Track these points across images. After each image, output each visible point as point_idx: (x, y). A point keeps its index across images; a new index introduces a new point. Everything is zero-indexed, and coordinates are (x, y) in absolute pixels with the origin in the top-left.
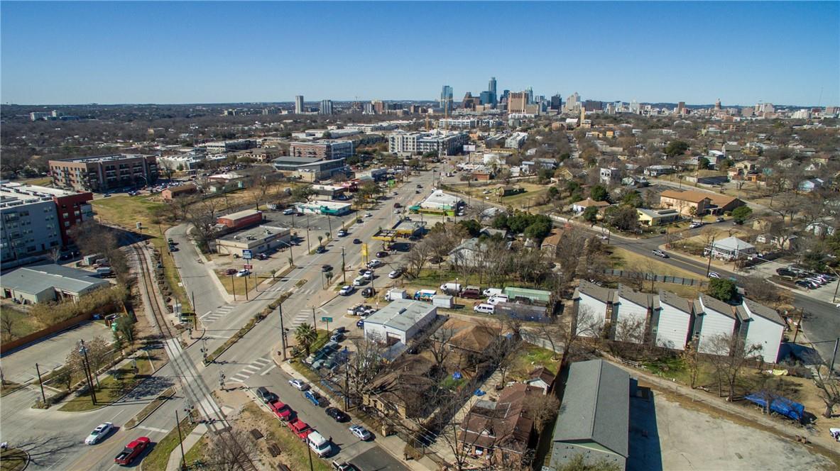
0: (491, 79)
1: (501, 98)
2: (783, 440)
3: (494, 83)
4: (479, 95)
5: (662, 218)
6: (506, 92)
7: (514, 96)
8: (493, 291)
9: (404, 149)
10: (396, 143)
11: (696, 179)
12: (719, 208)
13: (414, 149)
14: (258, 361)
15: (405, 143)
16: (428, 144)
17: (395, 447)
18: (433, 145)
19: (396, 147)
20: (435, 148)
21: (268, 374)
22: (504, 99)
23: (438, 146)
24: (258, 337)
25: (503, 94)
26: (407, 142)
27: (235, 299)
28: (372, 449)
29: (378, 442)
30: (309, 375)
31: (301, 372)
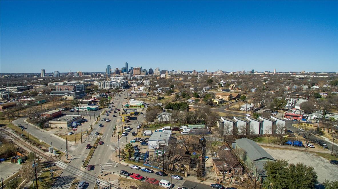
0: (125, 63)
1: (130, 70)
2: (302, 152)
3: (127, 64)
4: (121, 69)
5: (220, 101)
6: (132, 68)
7: (136, 69)
8: (184, 127)
9: (105, 87)
10: (101, 85)
11: (221, 90)
12: (234, 97)
13: (109, 87)
14: (108, 163)
15: (105, 85)
16: (115, 85)
17: (194, 179)
18: (117, 85)
19: (102, 86)
20: (118, 86)
21: (117, 166)
22: (131, 71)
23: (119, 85)
24: (100, 155)
25: (130, 68)
26: (106, 84)
27: (76, 143)
28: (185, 182)
29: (185, 179)
30: (136, 163)
31: (131, 163)
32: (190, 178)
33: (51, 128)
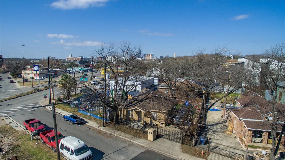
6: (144, 54)
14: (28, 105)
21: (33, 110)
22: (144, 57)
27: (24, 87)
28: (142, 153)
29: (146, 146)
30: (69, 109)
31: (62, 108)
32: (160, 144)
33: (22, 78)
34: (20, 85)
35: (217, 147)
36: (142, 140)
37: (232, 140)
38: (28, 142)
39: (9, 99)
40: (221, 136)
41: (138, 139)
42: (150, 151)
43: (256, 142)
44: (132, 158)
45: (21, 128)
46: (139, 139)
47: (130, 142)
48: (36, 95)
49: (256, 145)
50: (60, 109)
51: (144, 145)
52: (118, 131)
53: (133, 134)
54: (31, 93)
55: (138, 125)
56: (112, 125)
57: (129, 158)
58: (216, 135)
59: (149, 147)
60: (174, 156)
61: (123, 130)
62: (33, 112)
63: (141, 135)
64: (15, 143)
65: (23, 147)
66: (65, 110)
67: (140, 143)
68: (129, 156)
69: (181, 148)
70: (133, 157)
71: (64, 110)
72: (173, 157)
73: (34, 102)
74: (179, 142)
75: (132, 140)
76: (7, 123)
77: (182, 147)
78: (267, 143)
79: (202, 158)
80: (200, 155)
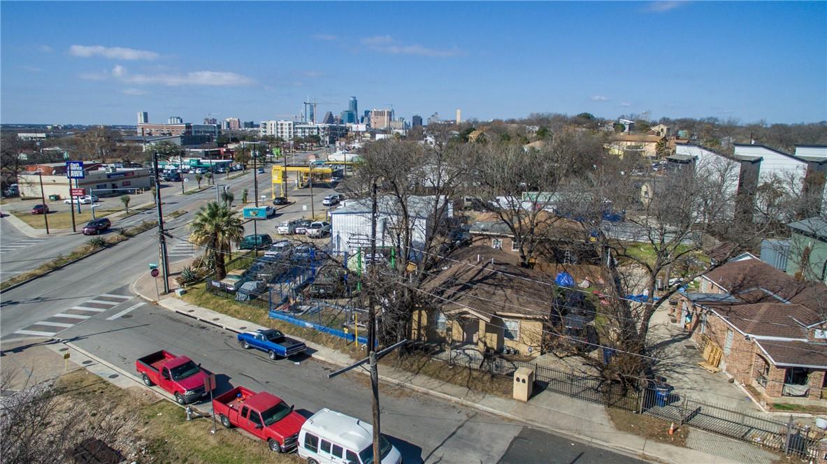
0: (352, 99)
1: (362, 119)
4: (340, 114)
5: (631, 152)
6: (367, 113)
7: (377, 114)
10: (268, 130)
13: (290, 136)
14: (99, 298)
16: (307, 131)
18: (313, 132)
19: (268, 134)
21: (127, 316)
22: (366, 119)
23: (318, 133)
24: (98, 269)
27: (48, 233)
28: (516, 438)
29: (517, 418)
30: (235, 307)
31: (212, 307)
32: (550, 410)
33: (19, 199)
34: (31, 225)
35: (697, 411)
36: (497, 399)
37: (726, 389)
38: (183, 426)
39: (28, 279)
40: (695, 377)
41: (484, 397)
42: (533, 431)
43: (793, 396)
44: (500, 458)
45: (131, 381)
46: (487, 396)
47: (466, 406)
48: (106, 263)
49: (792, 403)
50: (206, 308)
51: (509, 415)
52: (417, 374)
53: (465, 383)
54: (83, 254)
55: (466, 354)
56: (392, 358)
57: (493, 457)
58: (680, 376)
59: (524, 421)
60: (601, 443)
61: (431, 373)
62: (128, 322)
63: (488, 383)
64: (143, 430)
65: (178, 444)
66: (226, 313)
67: (495, 409)
68: (489, 452)
69: (610, 417)
70: (502, 455)
71: (221, 312)
72: (600, 445)
73: (115, 288)
74: (596, 401)
75: (469, 400)
76: (77, 365)
77: (610, 415)
78: (819, 396)
79: (672, 443)
80: (665, 436)
